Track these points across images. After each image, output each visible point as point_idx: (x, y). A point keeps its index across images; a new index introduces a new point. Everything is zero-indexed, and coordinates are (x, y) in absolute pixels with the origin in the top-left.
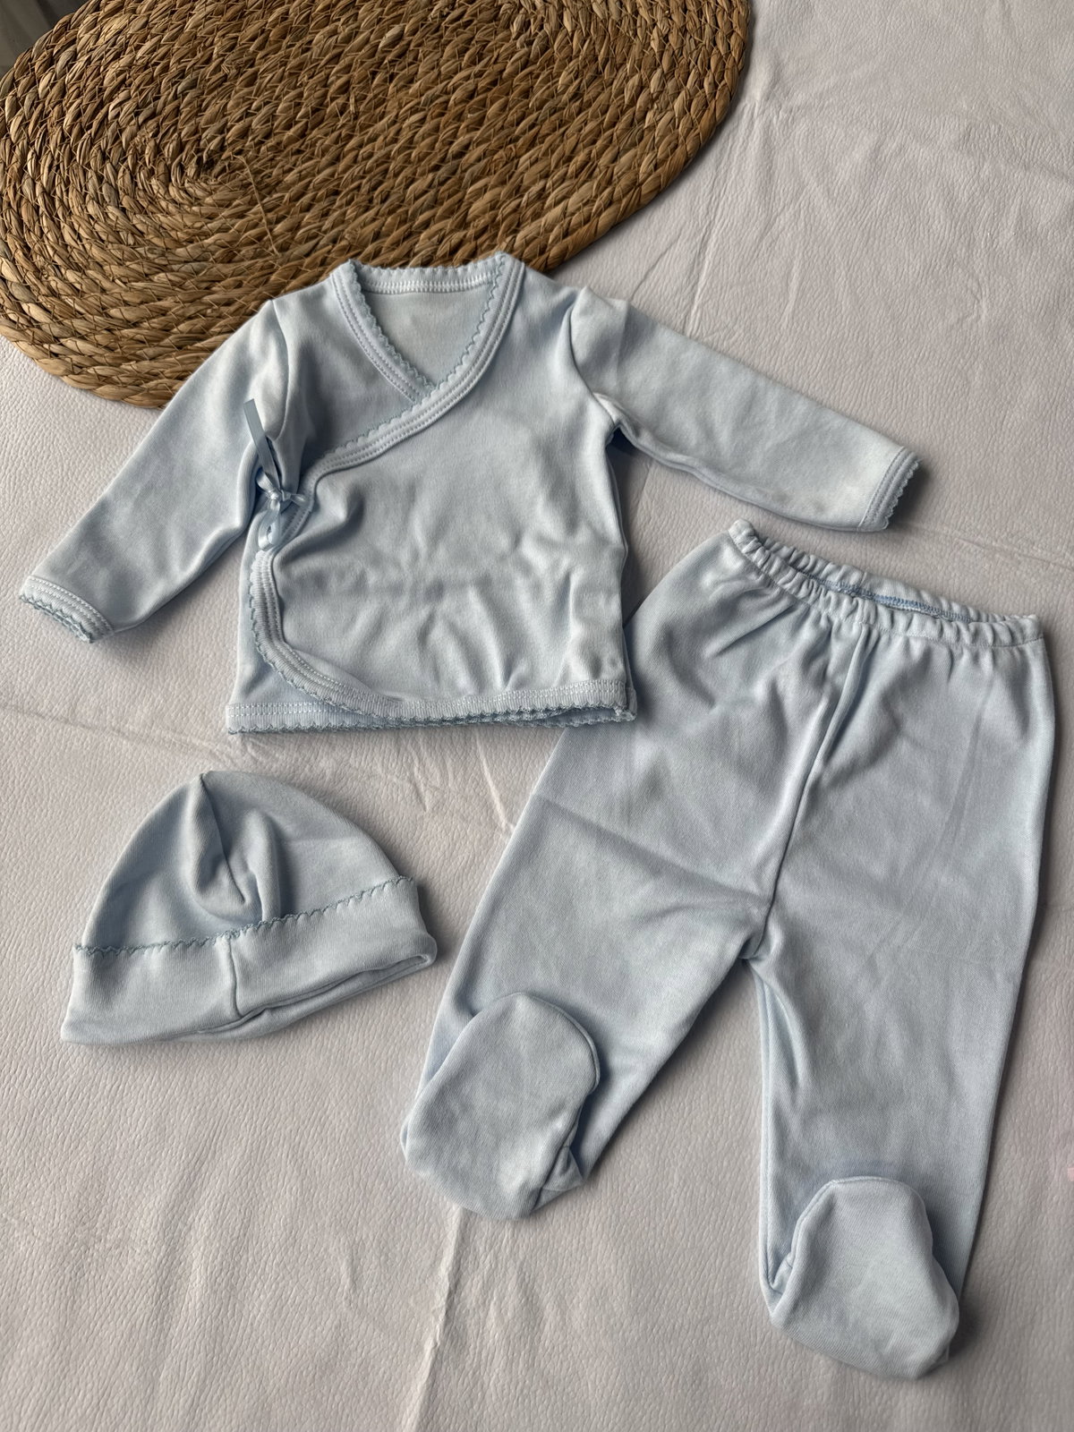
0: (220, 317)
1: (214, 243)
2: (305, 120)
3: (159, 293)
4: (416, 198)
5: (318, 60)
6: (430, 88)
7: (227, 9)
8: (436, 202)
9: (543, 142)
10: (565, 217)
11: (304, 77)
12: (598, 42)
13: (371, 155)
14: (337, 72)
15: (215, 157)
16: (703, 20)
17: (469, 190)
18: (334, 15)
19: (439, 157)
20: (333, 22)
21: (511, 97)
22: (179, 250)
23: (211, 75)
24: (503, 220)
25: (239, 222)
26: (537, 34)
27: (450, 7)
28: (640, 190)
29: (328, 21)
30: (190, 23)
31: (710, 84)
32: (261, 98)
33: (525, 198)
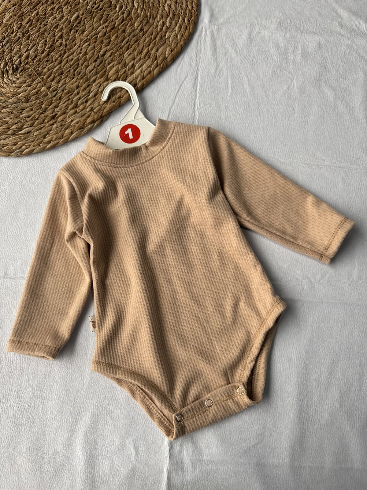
0: (26, 122)
1: (21, 96)
2: (48, 49)
3: (4, 116)
4: (90, 72)
6: (90, 33)
8: (97, 73)
9: (132, 48)
10: (142, 73)
12: (147, 10)
13: (73, 59)
15: (18, 66)
17: (108, 67)
18: (54, 12)
19: (96, 57)
21: (119, 33)
22: (9, 100)
24: (121, 76)
25: (30, 88)
26: (125, 10)
27: (95, 4)
28: (167, 60)
29: (52, 14)
30: (5, 20)
31: (187, 20)
32: (32, 44)
33: (127, 68)
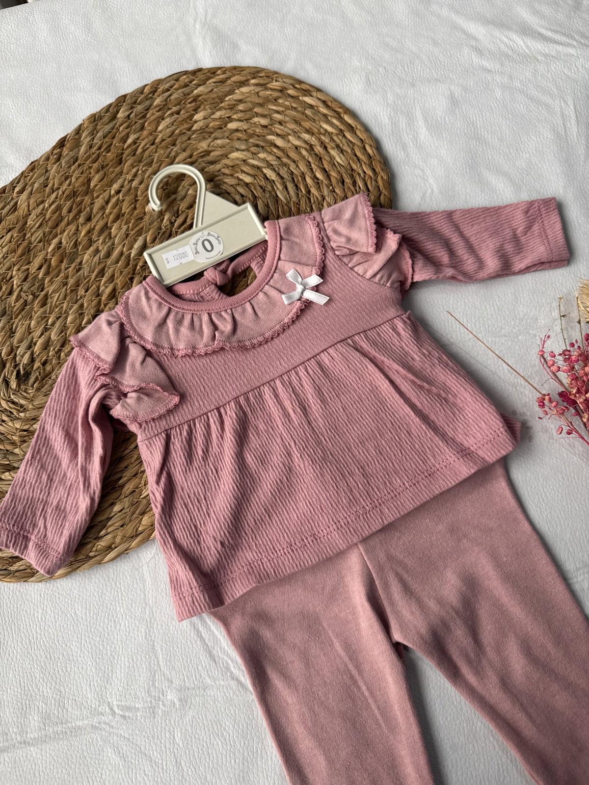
5: (89, 276)
7: (18, 247)
11: (81, 291)
14: (105, 283)
16: (357, 188)
20: (95, 242)
23: (15, 303)
